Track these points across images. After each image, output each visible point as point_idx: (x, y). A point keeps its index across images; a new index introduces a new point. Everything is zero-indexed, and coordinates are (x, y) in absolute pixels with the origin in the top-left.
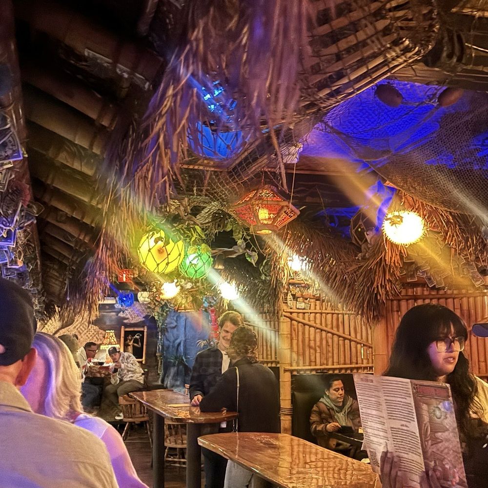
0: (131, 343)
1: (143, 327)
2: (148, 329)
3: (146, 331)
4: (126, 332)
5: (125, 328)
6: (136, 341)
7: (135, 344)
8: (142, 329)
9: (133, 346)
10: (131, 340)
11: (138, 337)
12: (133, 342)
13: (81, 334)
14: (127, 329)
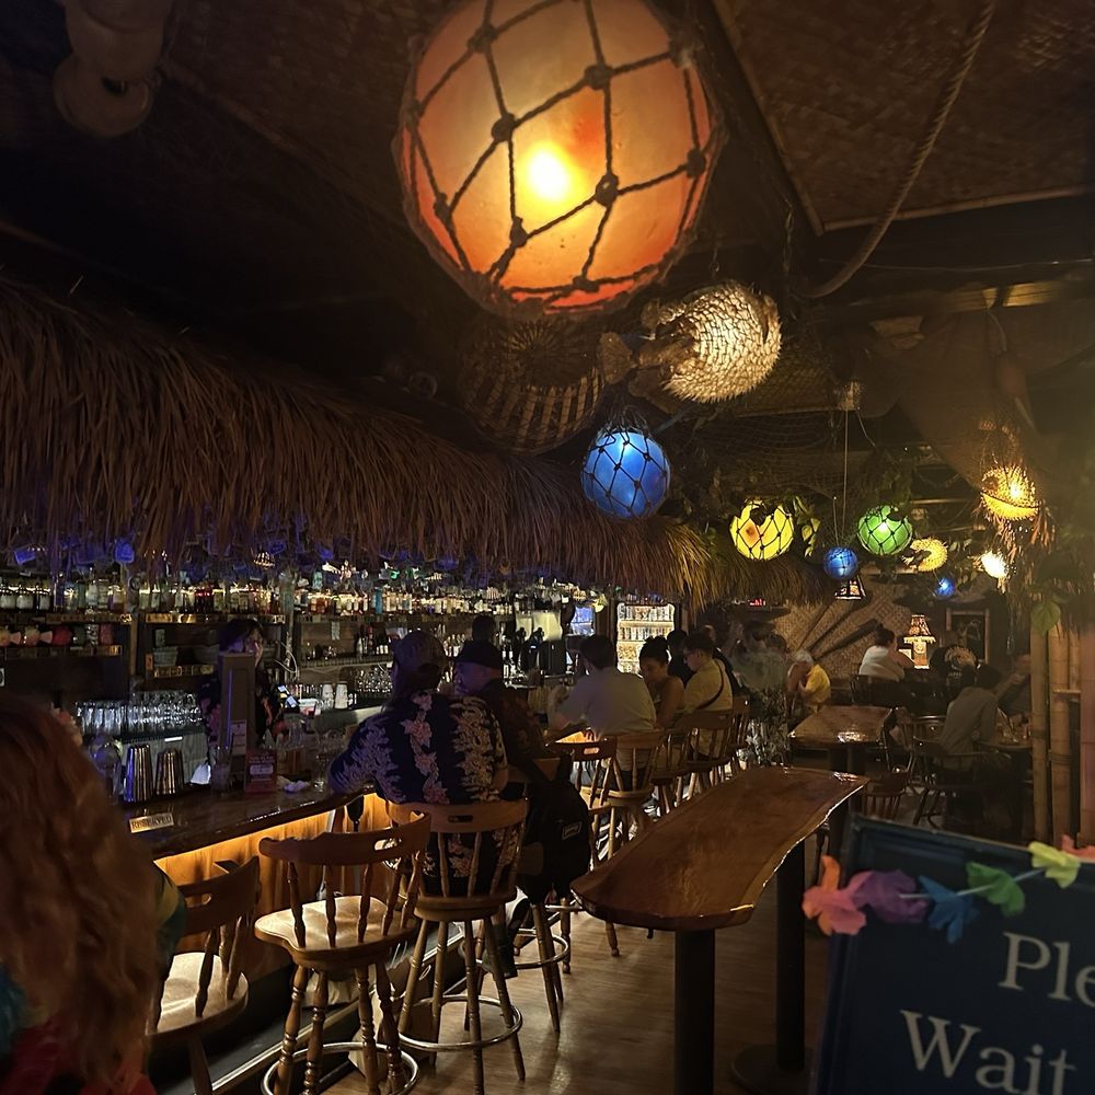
0: (965, 633)
1: (984, 610)
2: (990, 613)
3: (987, 614)
4: (953, 617)
5: (953, 609)
6: (971, 631)
7: (972, 637)
8: (981, 613)
9: (968, 639)
10: (962, 630)
11: (975, 625)
12: (968, 633)
13: (883, 618)
14: (956, 613)
